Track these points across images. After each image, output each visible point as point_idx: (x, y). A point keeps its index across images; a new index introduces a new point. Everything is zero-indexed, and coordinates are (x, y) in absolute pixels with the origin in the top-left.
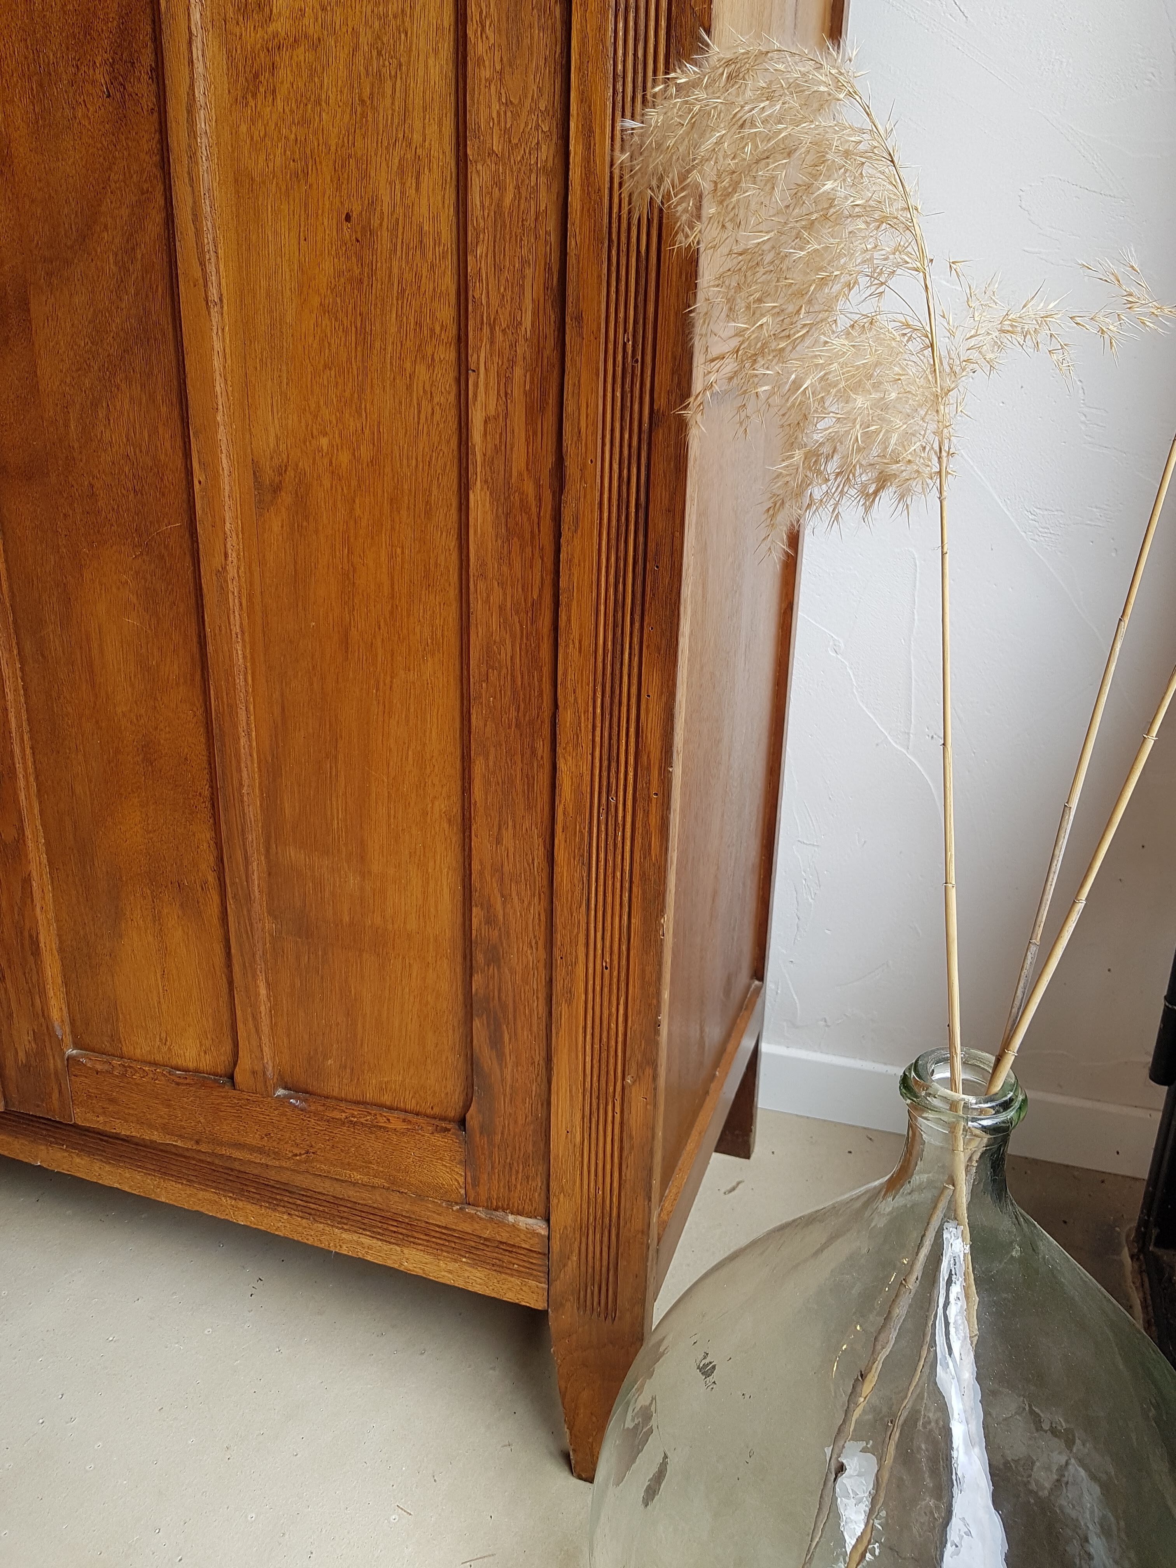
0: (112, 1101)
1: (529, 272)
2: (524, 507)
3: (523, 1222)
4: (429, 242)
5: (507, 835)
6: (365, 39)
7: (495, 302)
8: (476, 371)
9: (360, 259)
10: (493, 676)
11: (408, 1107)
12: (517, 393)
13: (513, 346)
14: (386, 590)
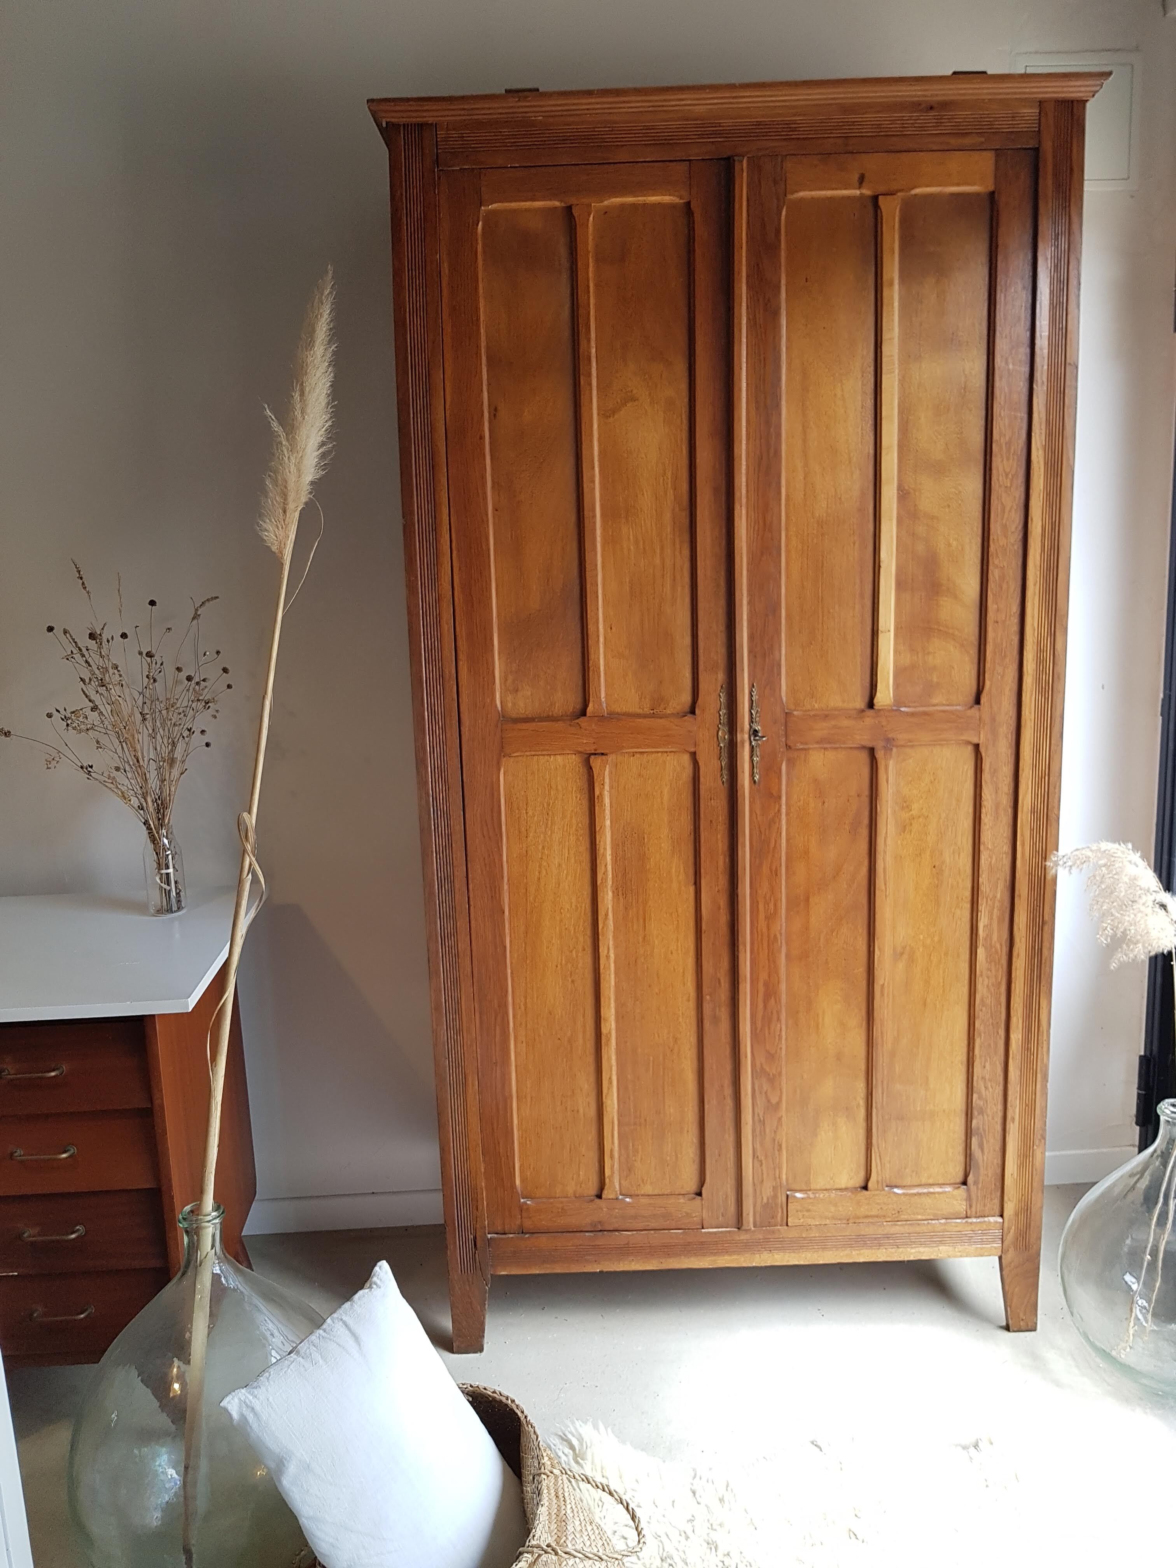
0: (808, 1211)
1: (999, 882)
2: (996, 952)
3: (992, 1219)
4: (963, 873)
5: (987, 1065)
6: (943, 815)
7: (988, 890)
8: (981, 912)
9: (938, 879)
10: (984, 1009)
11: (940, 1182)
12: (995, 917)
13: (994, 904)
14: (942, 984)
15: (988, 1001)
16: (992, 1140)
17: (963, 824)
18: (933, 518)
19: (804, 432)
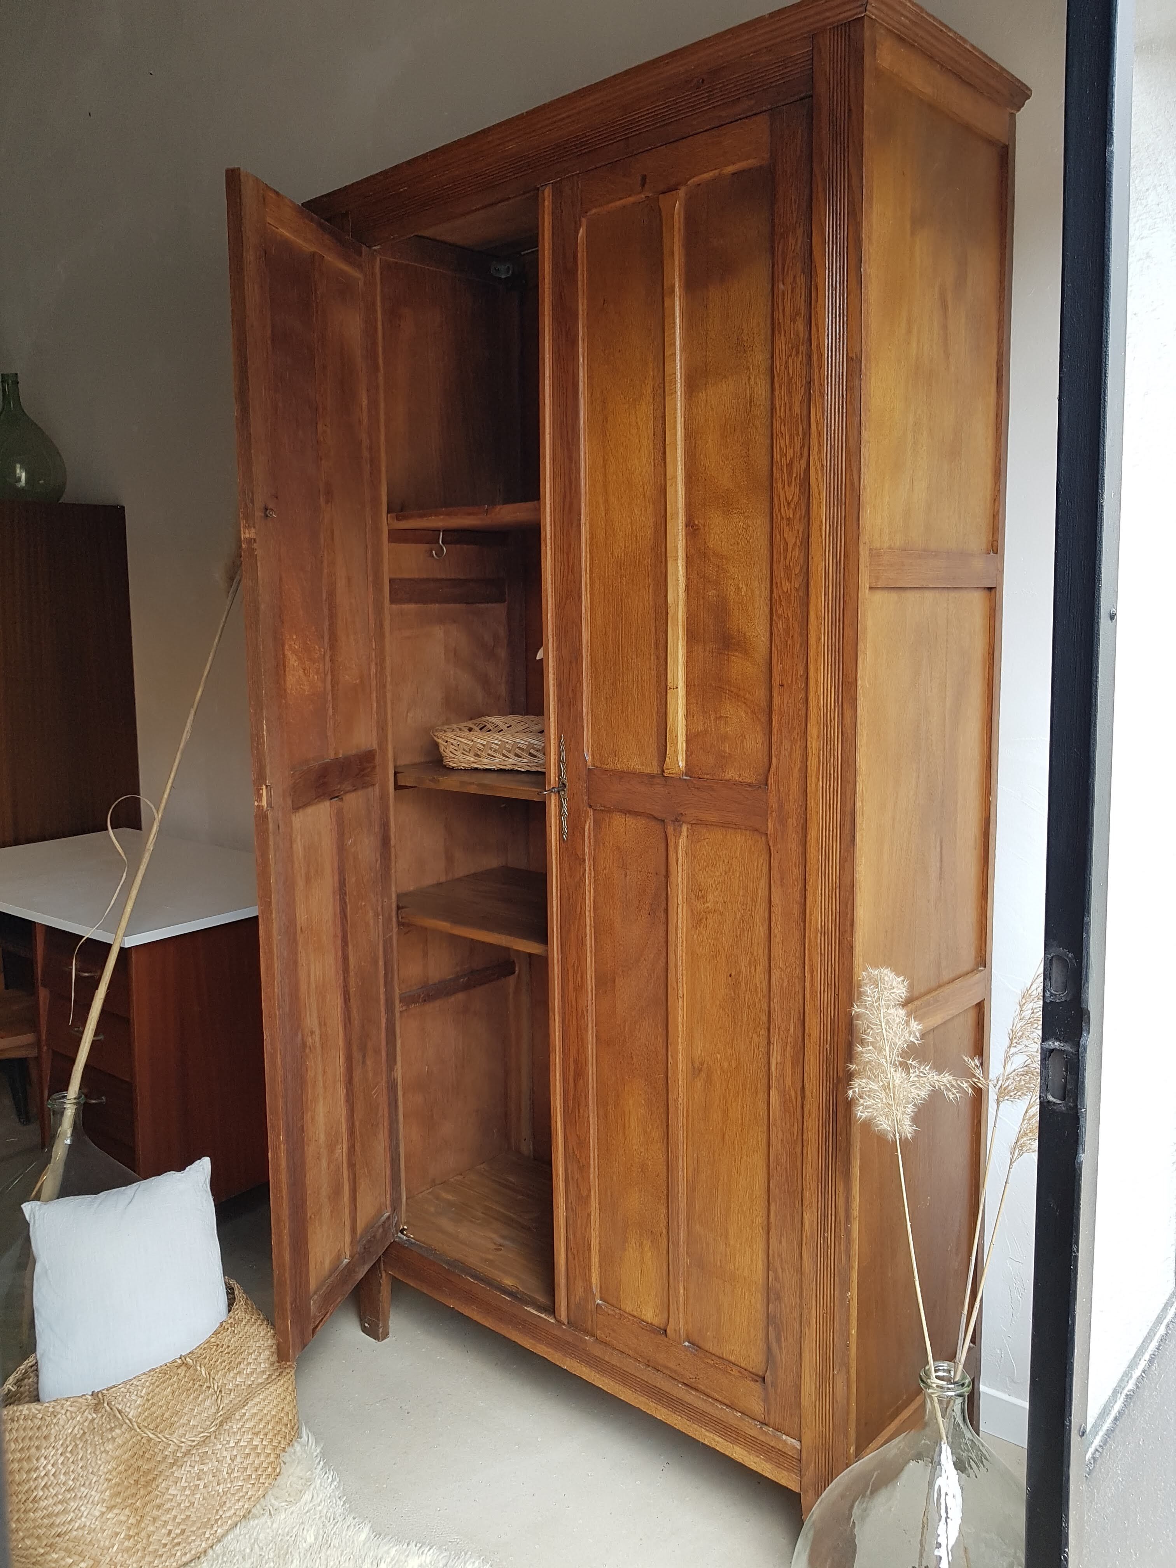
0: (613, 1330)
2: (791, 1101)
3: (790, 1440)
4: (759, 990)
5: (784, 1240)
6: (739, 916)
7: (780, 1020)
8: (773, 1044)
9: (734, 991)
10: (779, 1168)
11: (741, 1365)
12: (788, 1055)
13: (787, 1037)
14: (740, 1121)
15: (783, 1160)
16: (790, 1340)
17: (759, 930)
18: (723, 557)
19: (604, 466)
